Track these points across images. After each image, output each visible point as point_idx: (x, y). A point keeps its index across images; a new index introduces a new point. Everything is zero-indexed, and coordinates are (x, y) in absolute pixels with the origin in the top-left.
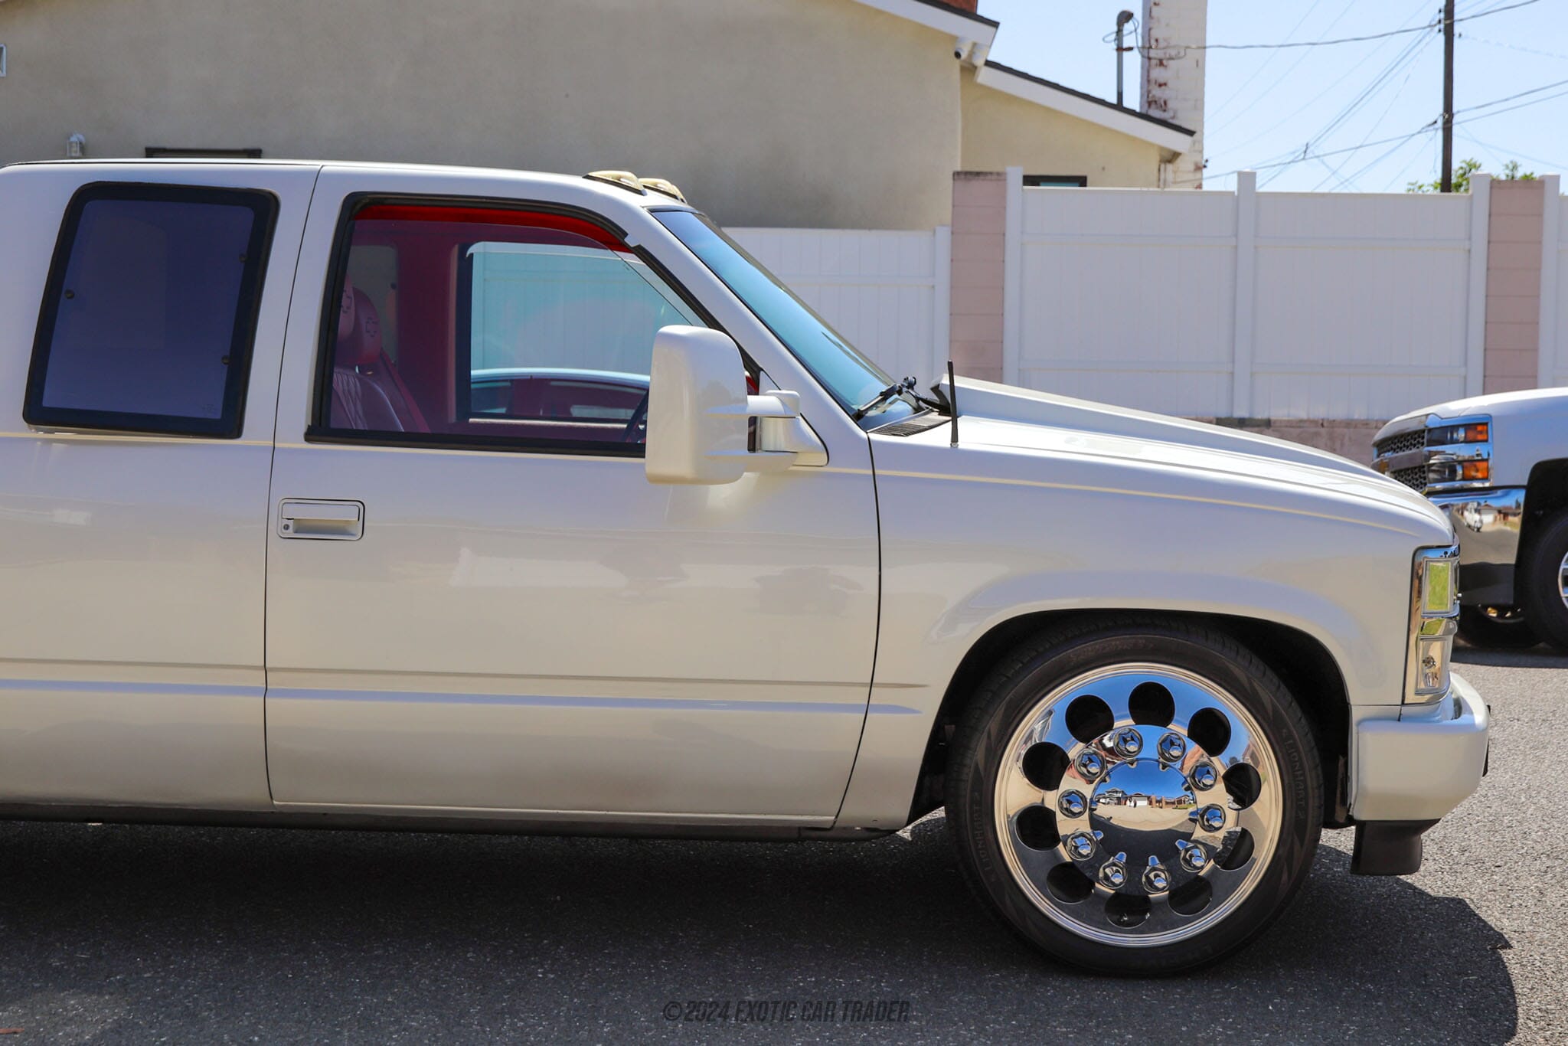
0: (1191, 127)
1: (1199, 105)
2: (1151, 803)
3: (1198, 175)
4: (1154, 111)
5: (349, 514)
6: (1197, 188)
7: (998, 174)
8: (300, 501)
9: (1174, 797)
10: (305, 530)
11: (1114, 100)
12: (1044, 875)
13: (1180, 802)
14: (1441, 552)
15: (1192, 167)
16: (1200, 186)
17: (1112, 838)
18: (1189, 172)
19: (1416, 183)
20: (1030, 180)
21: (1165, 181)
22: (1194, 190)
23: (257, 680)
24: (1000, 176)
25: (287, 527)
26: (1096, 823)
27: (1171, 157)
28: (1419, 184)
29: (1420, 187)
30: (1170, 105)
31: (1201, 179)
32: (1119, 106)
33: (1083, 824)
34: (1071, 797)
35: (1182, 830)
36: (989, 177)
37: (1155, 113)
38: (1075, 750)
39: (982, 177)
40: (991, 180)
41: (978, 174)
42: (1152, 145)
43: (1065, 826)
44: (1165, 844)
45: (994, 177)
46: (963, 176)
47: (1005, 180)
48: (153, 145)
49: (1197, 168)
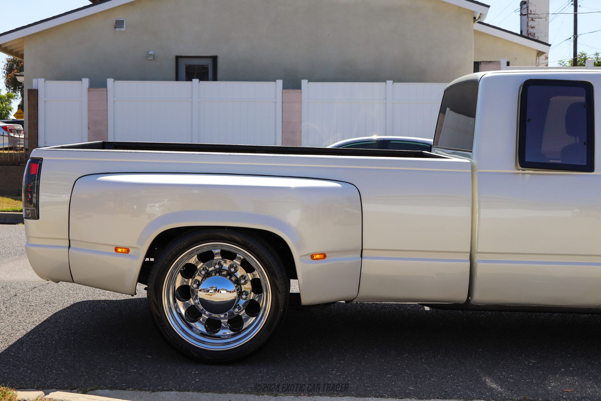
0: (547, 43)
1: (547, 34)
3: (546, 60)
6: (546, 66)
7: (498, 62)
11: (520, 33)
15: (545, 58)
18: (543, 60)
19: (562, 61)
21: (539, 63)
22: (545, 67)
24: (498, 63)
27: (540, 53)
28: (563, 61)
29: (563, 62)
30: (537, 34)
31: (548, 63)
32: (522, 36)
36: (494, 63)
37: (530, 36)
39: (492, 63)
40: (495, 64)
41: (490, 62)
42: (533, 49)
45: (496, 63)
46: (484, 63)
47: (500, 64)
48: (178, 54)
49: (547, 58)
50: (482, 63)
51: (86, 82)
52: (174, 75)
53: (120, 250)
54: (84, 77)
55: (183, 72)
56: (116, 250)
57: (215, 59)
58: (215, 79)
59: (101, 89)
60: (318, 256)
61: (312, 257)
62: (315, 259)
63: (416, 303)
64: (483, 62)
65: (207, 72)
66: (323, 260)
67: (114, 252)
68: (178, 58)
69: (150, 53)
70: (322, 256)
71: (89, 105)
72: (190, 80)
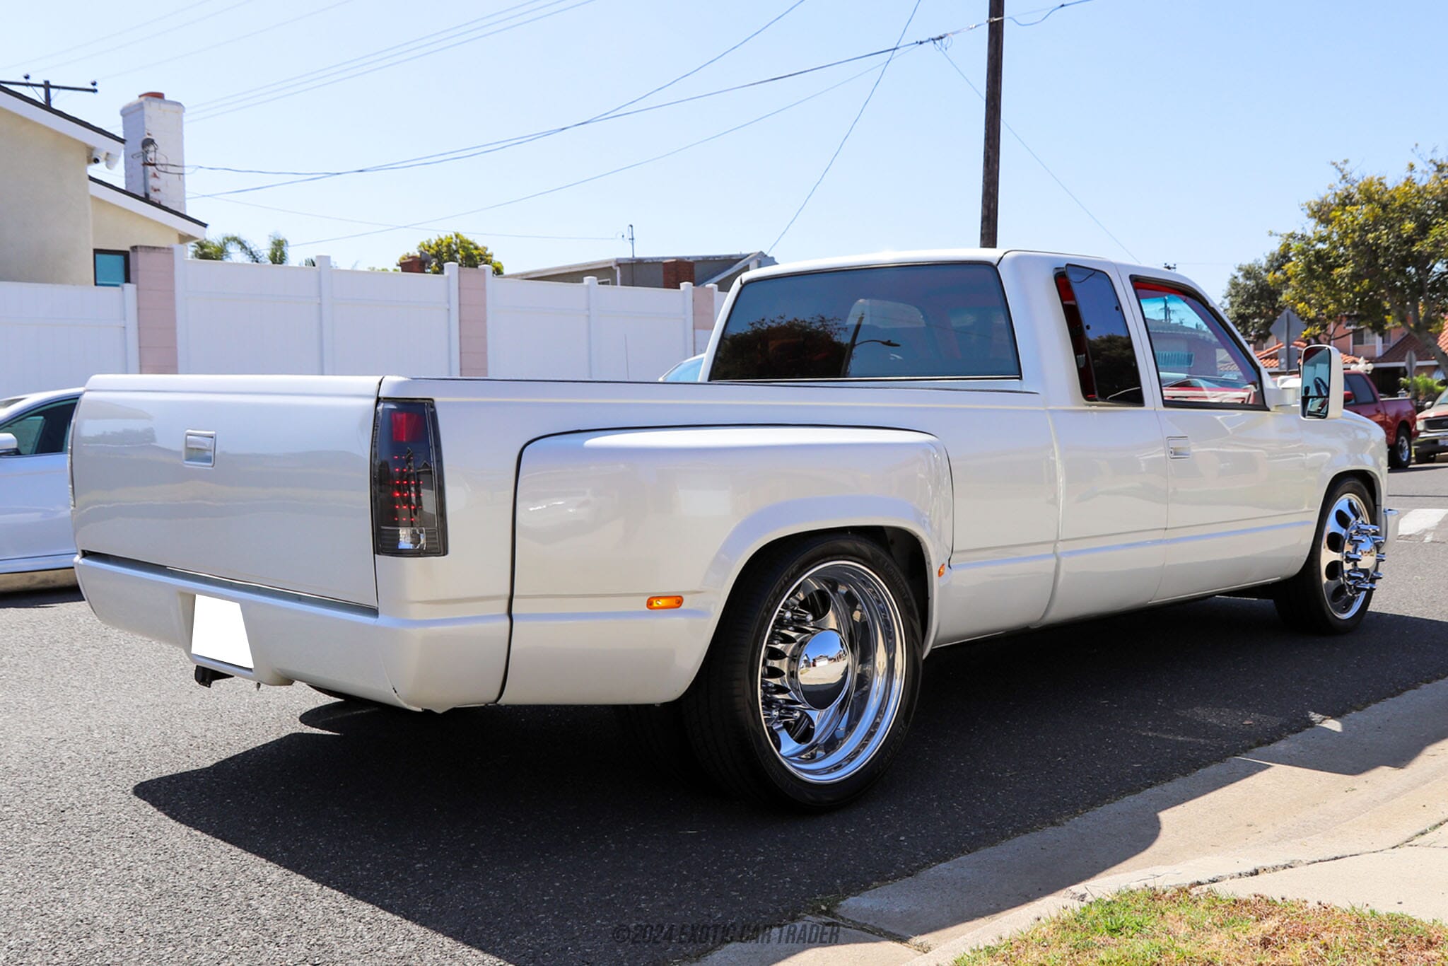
7: (169, 249)
8: (1172, 439)
23: (1162, 535)
25: (1171, 452)
27: (186, 239)
33: (1351, 566)
36: (162, 251)
38: (1344, 533)
39: (157, 250)
40: (163, 253)
41: (154, 248)
43: (1346, 568)
45: (166, 251)
46: (143, 249)
47: (172, 253)
50: (139, 249)
53: (661, 603)
56: (650, 604)
64: (141, 247)
67: (645, 608)
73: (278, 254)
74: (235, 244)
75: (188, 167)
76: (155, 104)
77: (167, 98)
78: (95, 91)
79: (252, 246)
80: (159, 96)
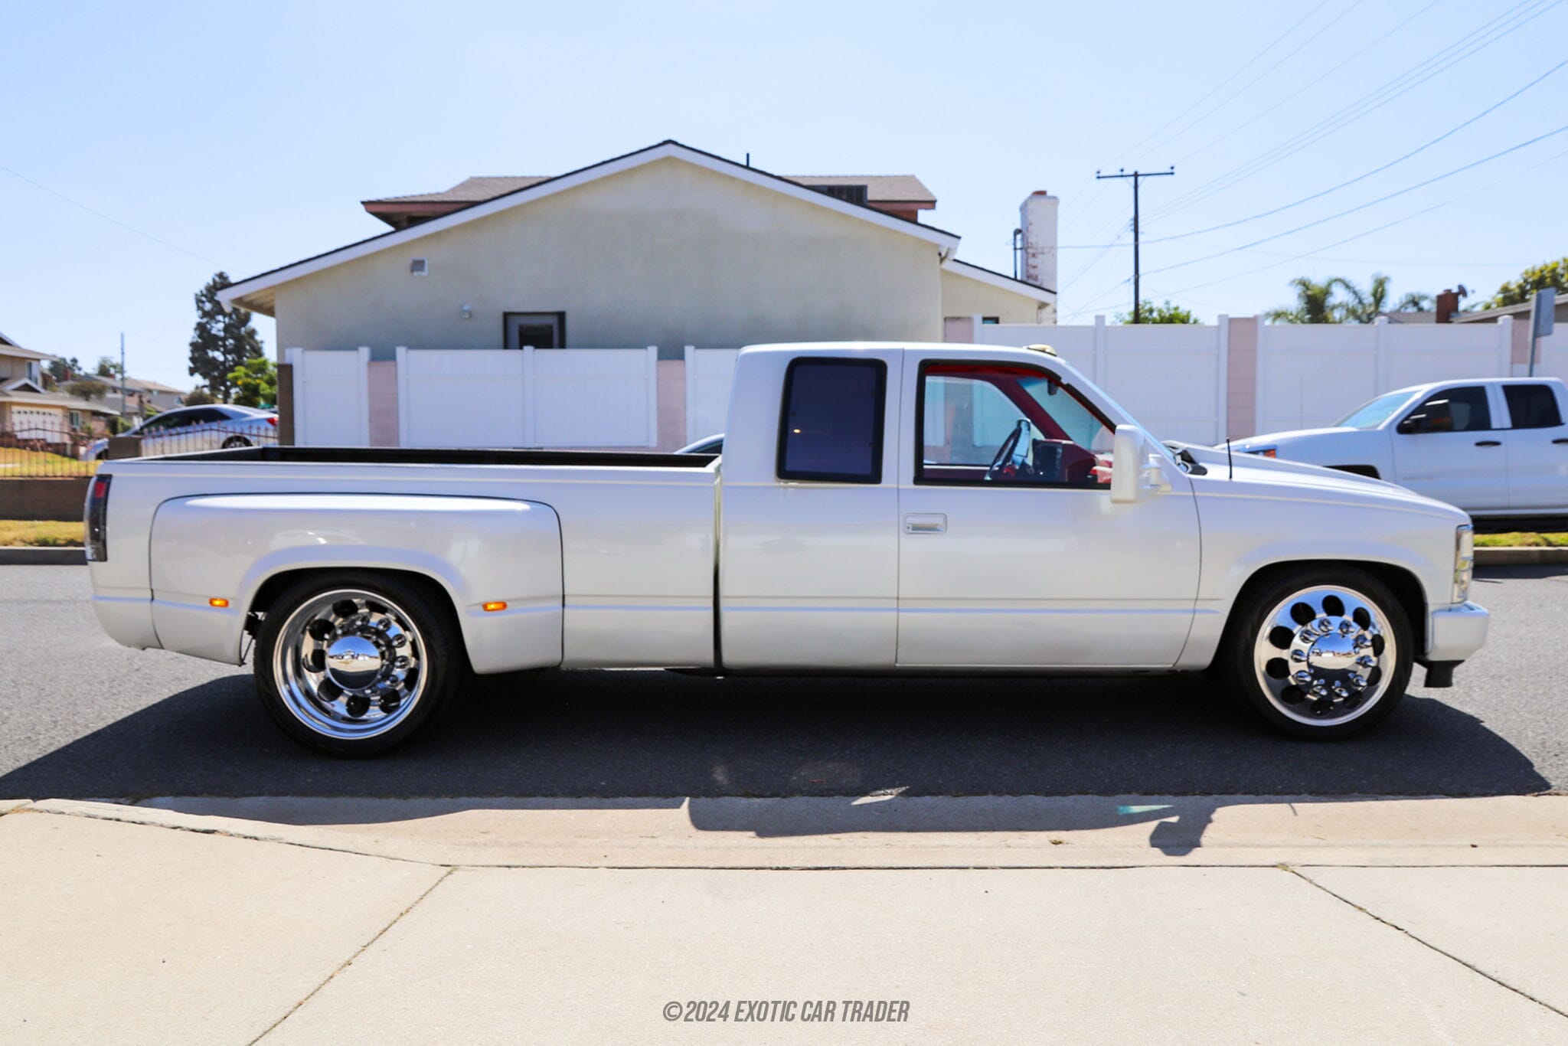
0: (1054, 290)
1: (1054, 277)
2: (1334, 655)
4: (1029, 280)
5: (937, 521)
8: (914, 515)
9: (1346, 652)
10: (917, 529)
11: (1013, 276)
12: (1279, 691)
13: (1349, 654)
14: (1466, 527)
15: (1051, 311)
16: (1055, 322)
17: (1318, 672)
18: (1051, 314)
20: (985, 319)
21: (1041, 318)
22: (1053, 325)
23: (893, 604)
24: (970, 319)
25: (909, 528)
26: (1310, 665)
27: (1042, 305)
30: (1040, 277)
32: (1015, 279)
33: (1303, 666)
34: (1297, 652)
35: (1350, 669)
36: (964, 320)
37: (1031, 281)
38: (1297, 629)
39: (960, 320)
41: (958, 318)
42: (1032, 300)
43: (1294, 668)
44: (1343, 675)
45: (967, 320)
46: (951, 320)
48: (507, 310)
49: (1055, 311)
50: (948, 320)
51: (364, 352)
52: (500, 339)
53: (217, 603)
54: (362, 345)
55: (515, 337)
56: (211, 602)
57: (561, 316)
58: (562, 345)
59: (387, 363)
60: (492, 606)
61: (485, 607)
62: (489, 610)
63: (662, 669)
65: (551, 335)
66: (503, 611)
67: (209, 605)
68: (506, 316)
69: (466, 308)
70: (500, 606)
71: (370, 387)
72: (521, 348)
73: (1380, 290)
74: (1339, 284)
75: (1061, 247)
76: (1041, 200)
77: (1049, 194)
78: (1172, 173)
79: (1355, 284)
80: (1042, 193)
